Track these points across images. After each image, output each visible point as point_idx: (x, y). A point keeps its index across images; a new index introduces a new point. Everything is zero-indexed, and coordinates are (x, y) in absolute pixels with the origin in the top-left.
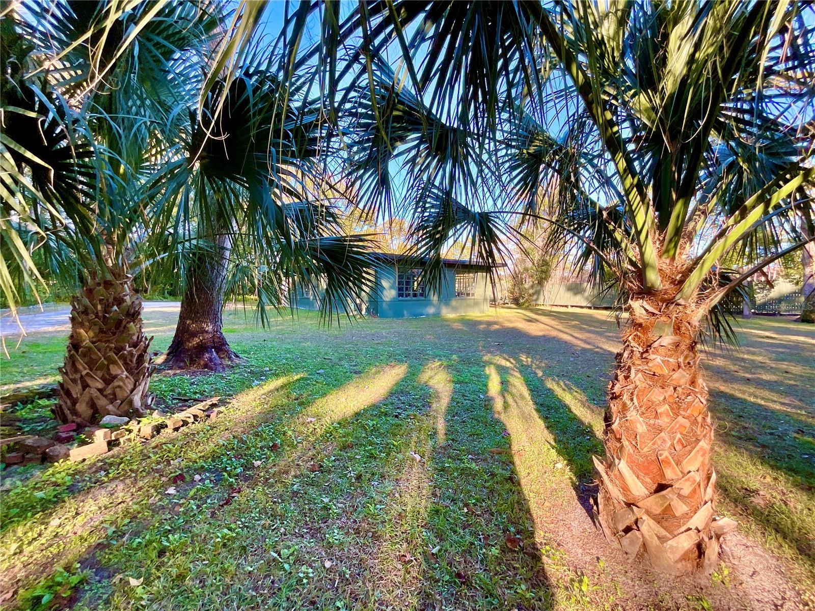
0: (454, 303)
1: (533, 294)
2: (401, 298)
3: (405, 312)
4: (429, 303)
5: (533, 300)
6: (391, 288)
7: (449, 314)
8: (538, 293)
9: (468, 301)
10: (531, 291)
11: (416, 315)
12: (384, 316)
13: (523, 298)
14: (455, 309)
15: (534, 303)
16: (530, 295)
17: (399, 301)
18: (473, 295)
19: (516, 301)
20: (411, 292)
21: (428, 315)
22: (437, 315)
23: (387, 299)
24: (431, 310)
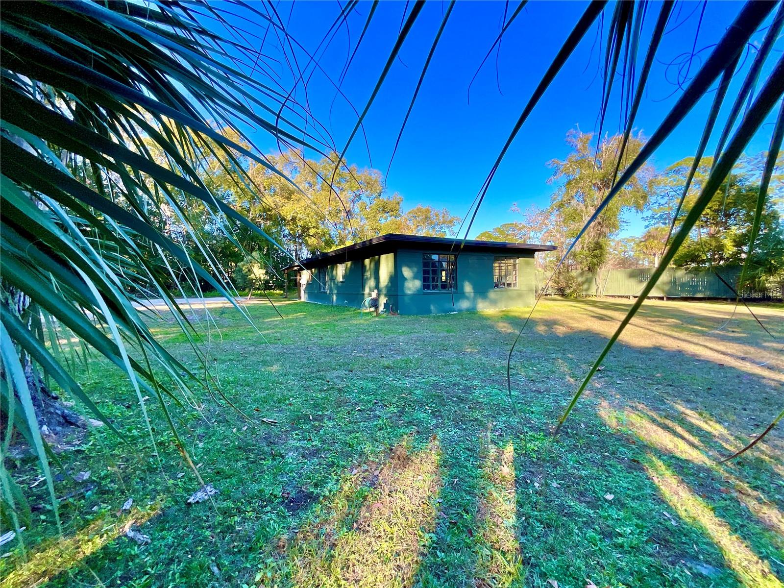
0: (492, 294)
1: (583, 283)
2: (426, 291)
3: (432, 307)
4: (462, 295)
5: (583, 290)
6: (415, 277)
7: (486, 309)
8: (589, 281)
9: (510, 293)
10: (580, 280)
11: (446, 311)
12: (406, 312)
13: (570, 288)
14: (494, 302)
15: (584, 293)
16: (579, 285)
17: (425, 294)
18: (515, 285)
19: (562, 292)
20: (439, 284)
21: (460, 311)
22: (472, 311)
23: (409, 292)
24: (464, 304)
